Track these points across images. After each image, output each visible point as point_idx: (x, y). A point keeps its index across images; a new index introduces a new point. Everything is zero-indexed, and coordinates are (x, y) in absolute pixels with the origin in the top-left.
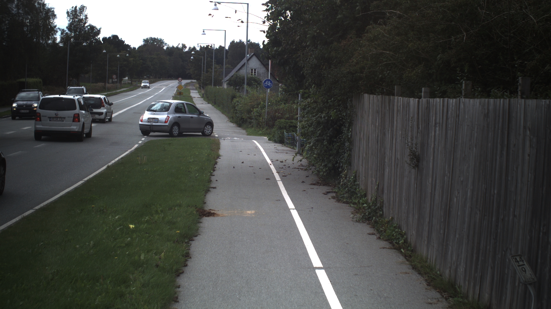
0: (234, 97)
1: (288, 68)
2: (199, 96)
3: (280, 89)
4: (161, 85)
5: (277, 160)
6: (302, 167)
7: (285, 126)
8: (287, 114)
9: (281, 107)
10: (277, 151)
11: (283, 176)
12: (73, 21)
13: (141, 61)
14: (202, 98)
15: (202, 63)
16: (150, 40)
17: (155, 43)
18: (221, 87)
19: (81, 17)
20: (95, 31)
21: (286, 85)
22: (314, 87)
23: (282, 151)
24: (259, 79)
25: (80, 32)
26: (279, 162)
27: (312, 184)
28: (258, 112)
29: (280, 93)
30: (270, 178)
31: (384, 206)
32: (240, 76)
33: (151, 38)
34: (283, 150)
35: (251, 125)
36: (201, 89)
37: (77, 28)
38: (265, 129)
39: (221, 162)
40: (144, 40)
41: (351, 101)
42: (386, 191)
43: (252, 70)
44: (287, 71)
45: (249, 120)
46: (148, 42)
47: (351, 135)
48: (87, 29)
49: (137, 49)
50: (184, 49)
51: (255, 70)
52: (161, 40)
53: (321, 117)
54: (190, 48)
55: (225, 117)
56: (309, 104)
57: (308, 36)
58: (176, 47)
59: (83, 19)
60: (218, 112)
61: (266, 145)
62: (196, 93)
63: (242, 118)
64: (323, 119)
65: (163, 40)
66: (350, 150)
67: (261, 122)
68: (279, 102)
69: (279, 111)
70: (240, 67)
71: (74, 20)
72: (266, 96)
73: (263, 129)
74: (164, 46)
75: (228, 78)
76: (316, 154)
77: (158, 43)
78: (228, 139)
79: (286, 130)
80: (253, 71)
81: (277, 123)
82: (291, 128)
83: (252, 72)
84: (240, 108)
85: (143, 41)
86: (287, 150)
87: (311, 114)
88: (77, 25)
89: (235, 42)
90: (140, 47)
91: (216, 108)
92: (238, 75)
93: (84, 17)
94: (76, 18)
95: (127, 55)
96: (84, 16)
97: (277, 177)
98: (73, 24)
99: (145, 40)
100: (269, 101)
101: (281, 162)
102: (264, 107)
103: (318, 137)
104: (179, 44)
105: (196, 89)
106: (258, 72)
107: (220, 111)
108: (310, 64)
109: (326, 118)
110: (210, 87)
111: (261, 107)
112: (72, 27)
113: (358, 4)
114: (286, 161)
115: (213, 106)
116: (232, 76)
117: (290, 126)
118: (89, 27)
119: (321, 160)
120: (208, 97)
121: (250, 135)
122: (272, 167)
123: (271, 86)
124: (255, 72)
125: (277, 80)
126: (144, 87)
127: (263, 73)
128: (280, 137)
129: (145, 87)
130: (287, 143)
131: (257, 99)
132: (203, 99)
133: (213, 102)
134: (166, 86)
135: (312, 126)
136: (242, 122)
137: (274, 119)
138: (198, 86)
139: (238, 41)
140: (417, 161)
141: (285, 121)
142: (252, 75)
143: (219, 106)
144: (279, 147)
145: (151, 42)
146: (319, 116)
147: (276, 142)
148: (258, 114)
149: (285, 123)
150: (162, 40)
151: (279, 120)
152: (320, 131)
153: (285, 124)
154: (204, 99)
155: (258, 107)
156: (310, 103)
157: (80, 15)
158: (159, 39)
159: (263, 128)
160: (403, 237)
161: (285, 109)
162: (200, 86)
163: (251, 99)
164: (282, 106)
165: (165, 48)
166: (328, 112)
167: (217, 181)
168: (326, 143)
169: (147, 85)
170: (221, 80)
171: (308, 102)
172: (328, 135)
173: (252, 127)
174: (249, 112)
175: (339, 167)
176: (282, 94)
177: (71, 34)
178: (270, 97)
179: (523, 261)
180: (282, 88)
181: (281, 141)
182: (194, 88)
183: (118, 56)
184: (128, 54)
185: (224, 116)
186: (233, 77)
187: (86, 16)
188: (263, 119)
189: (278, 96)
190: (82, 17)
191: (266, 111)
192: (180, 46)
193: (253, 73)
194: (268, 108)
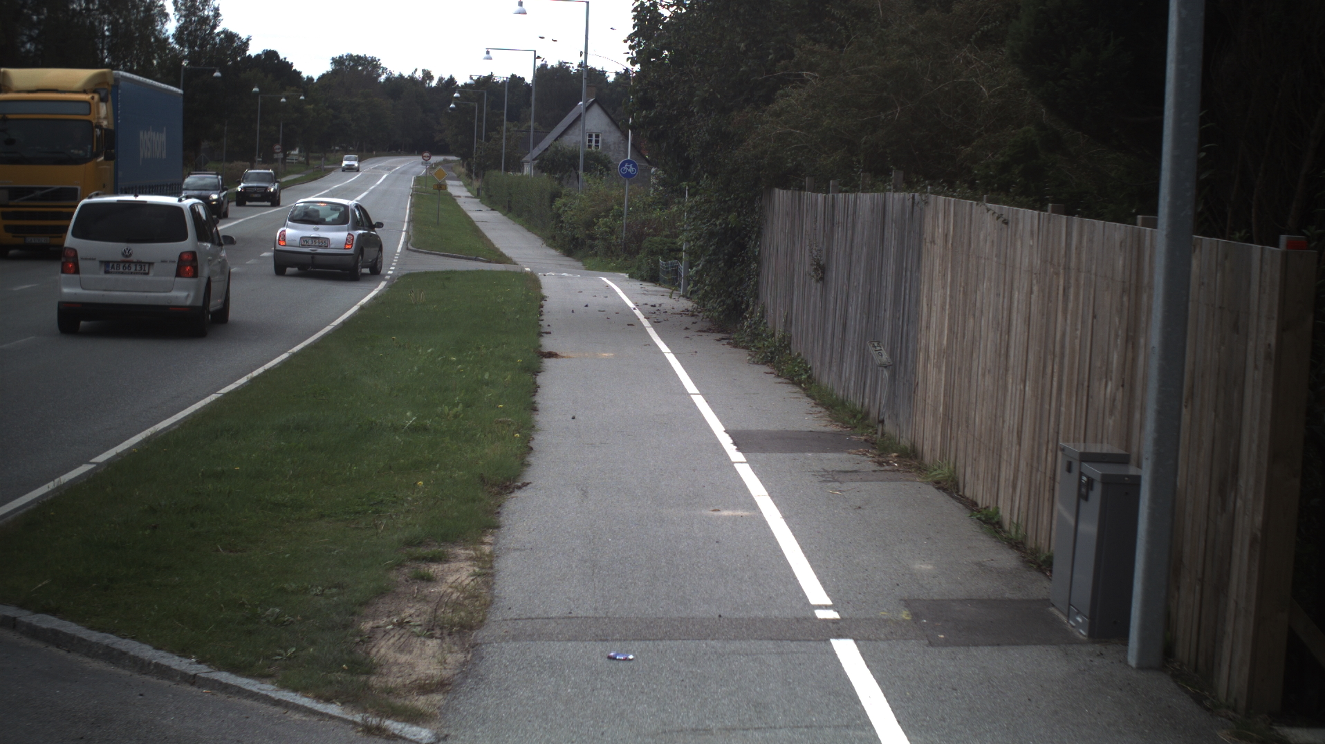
0: (555, 195)
1: (665, 145)
2: (469, 194)
3: (653, 180)
4: (375, 168)
5: (646, 304)
6: (687, 313)
7: (662, 250)
8: (666, 229)
9: (654, 215)
10: (646, 292)
11: (655, 322)
12: (186, 21)
13: (330, 111)
14: (475, 198)
15: (474, 118)
16: (346, 59)
17: (360, 68)
18: (519, 174)
19: (206, 13)
20: (235, 45)
21: (665, 171)
22: (707, 177)
23: (655, 293)
24: (605, 155)
25: (202, 46)
26: (648, 307)
27: (700, 331)
28: (607, 226)
29: (652, 190)
30: (633, 323)
31: (792, 342)
32: (564, 149)
33: (350, 57)
34: (656, 291)
35: (592, 250)
36: (471, 178)
37: (197, 37)
38: (623, 258)
39: (548, 305)
40: (333, 59)
41: (761, 199)
42: (794, 322)
43: (590, 136)
44: (663, 150)
45: (589, 242)
46: (344, 64)
47: (759, 251)
48: (217, 40)
49: (315, 81)
50: (428, 82)
51: (597, 136)
52: (373, 60)
53: (716, 225)
54: (441, 79)
55: (536, 237)
56: (697, 206)
57: (695, 99)
58: (409, 76)
59: (208, 16)
60: (518, 227)
61: (625, 284)
62: (460, 186)
63: (574, 239)
64: (718, 227)
65: (379, 60)
66: (758, 275)
67: (613, 245)
68: (650, 206)
69: (649, 224)
70: (563, 129)
71: (188, 20)
72: (624, 195)
73: (618, 259)
74: (380, 76)
75: (536, 152)
76: (709, 285)
77: (367, 68)
78: (551, 275)
79: (664, 257)
80: (594, 138)
81: (645, 244)
82: (673, 254)
83: (590, 141)
84: (571, 219)
85: (331, 61)
86: (664, 292)
87: (701, 220)
88: (196, 30)
89: (549, 67)
90: (323, 77)
91: (514, 221)
92: (559, 148)
93: (211, 13)
94: (195, 14)
95: (302, 98)
96: (212, 11)
97: (646, 323)
98: (186, 29)
99: (334, 61)
100: (631, 203)
101: (652, 306)
102: (620, 216)
103: (710, 255)
104: (416, 70)
105: (458, 178)
106: (603, 140)
107: (523, 225)
108: (699, 141)
109: (723, 226)
110: (495, 173)
111: (613, 215)
112: (183, 34)
113: (771, 51)
114: (660, 305)
115: (505, 215)
116: (547, 149)
117: (671, 250)
118: (222, 36)
119: (716, 296)
120: (491, 196)
121: (592, 270)
122: (637, 312)
123: (635, 175)
124: (597, 142)
125: (647, 160)
126: (348, 169)
127: (615, 143)
128: (651, 269)
129: (350, 169)
130: (665, 282)
131: (605, 201)
132: (478, 200)
133: (504, 207)
134: (389, 170)
135: (702, 239)
136: (574, 245)
137: (639, 238)
138: (463, 170)
139: (556, 64)
140: (822, 272)
141: (661, 240)
142: (590, 146)
143: (519, 215)
144: (649, 287)
145: (349, 64)
146: (712, 224)
147: (643, 279)
148: (608, 230)
149: (660, 244)
150: (375, 61)
151: (649, 238)
152: (713, 247)
153: (660, 246)
154: (481, 201)
155: (608, 216)
156: (698, 203)
157: (204, 9)
158: (370, 59)
159: (618, 256)
160: (806, 372)
161: (662, 220)
162: (470, 170)
163: (593, 200)
164: (657, 213)
165: (382, 78)
166: (727, 218)
167: (549, 326)
168: (723, 264)
169: (353, 165)
170: (520, 158)
171: (696, 202)
172: (726, 251)
173: (596, 254)
174: (590, 224)
175: (742, 303)
176: (656, 190)
177: (183, 50)
178: (631, 196)
179: (880, 346)
180: (656, 178)
181: (653, 278)
182: (454, 175)
183: (283, 100)
184: (304, 96)
185: (533, 235)
186: (549, 152)
187: (216, 10)
188: (617, 238)
189: (647, 195)
190: (208, 12)
191: (623, 223)
192: (419, 75)
193: (593, 144)
194: (627, 218)
